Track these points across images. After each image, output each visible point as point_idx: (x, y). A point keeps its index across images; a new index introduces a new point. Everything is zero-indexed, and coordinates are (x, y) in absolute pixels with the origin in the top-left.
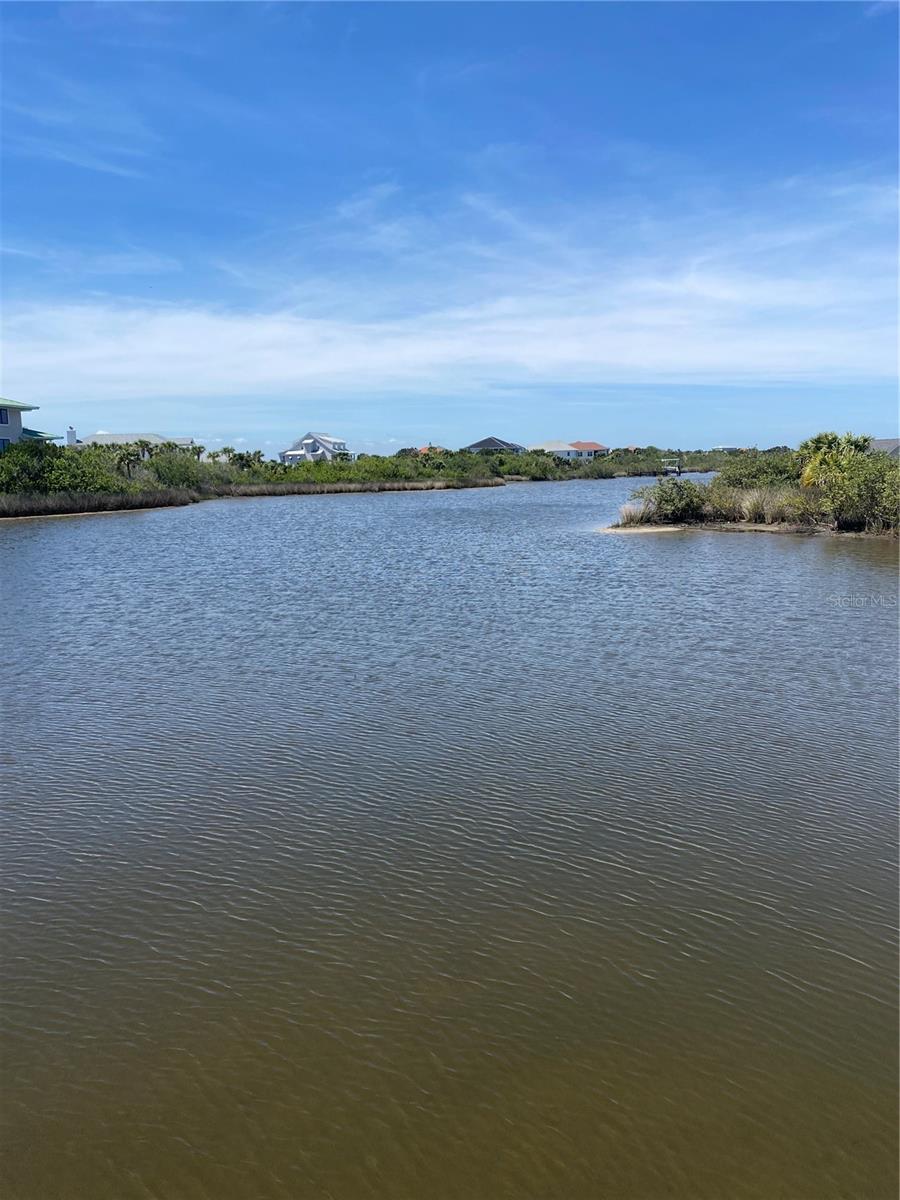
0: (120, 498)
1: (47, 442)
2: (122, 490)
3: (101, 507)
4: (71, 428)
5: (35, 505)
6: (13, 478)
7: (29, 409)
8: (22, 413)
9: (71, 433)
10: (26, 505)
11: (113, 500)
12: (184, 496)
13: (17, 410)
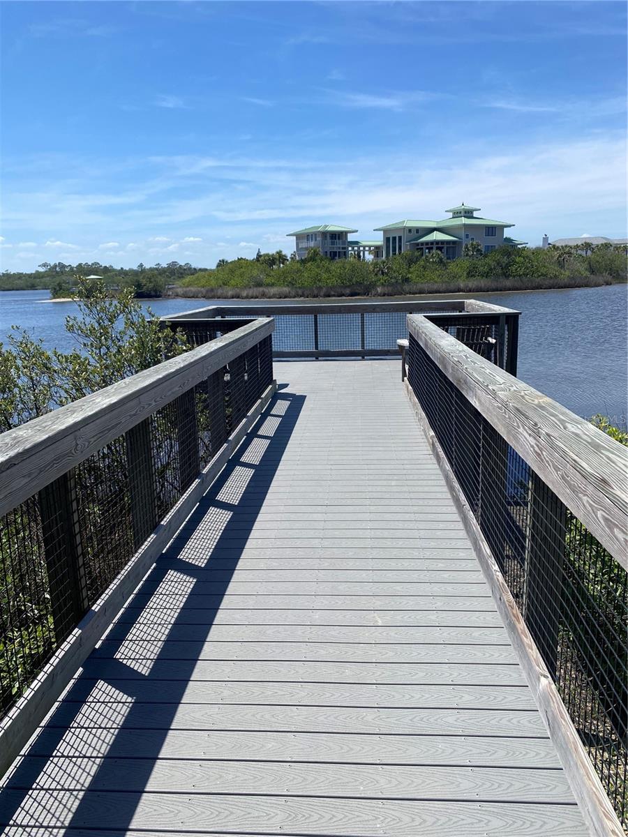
0: (551, 282)
1: (519, 246)
2: (555, 276)
3: (539, 287)
4: (546, 235)
5: (500, 285)
6: (491, 269)
7: (510, 226)
8: (505, 229)
9: (546, 239)
10: (494, 285)
11: (547, 282)
12: (601, 280)
13: (502, 227)
